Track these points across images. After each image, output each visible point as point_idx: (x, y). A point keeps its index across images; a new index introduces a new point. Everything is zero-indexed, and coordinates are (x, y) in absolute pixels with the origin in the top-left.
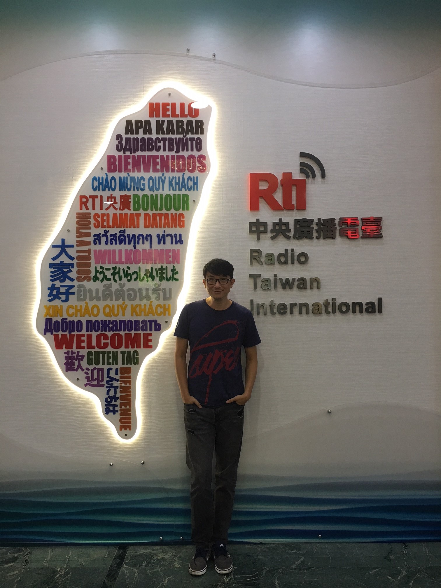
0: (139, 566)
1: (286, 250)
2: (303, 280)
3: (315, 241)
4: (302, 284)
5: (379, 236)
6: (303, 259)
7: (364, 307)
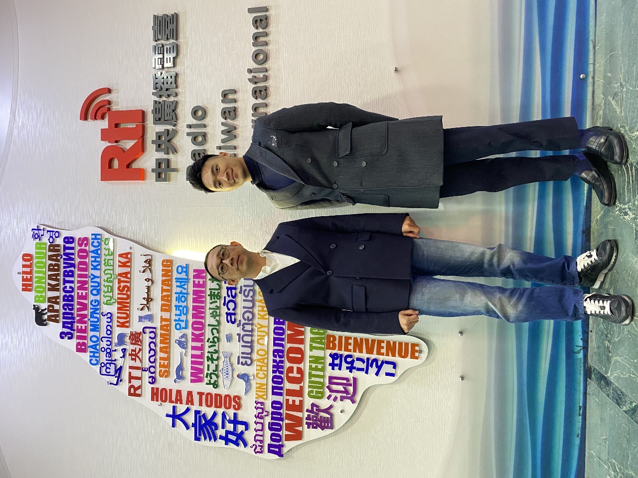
0: (610, 352)
1: (188, 134)
2: (225, 112)
3: (178, 99)
4: (230, 113)
5: (175, 18)
6: (200, 113)
7: (260, 30)
